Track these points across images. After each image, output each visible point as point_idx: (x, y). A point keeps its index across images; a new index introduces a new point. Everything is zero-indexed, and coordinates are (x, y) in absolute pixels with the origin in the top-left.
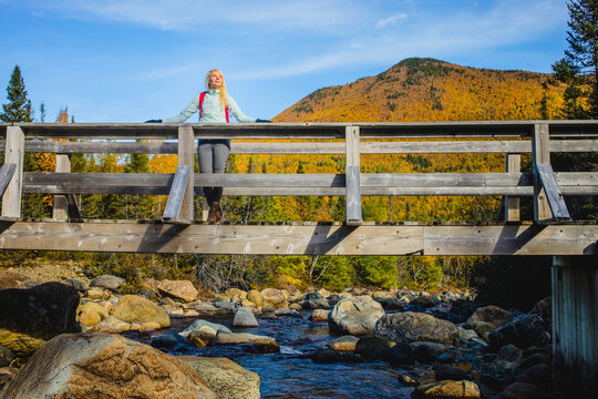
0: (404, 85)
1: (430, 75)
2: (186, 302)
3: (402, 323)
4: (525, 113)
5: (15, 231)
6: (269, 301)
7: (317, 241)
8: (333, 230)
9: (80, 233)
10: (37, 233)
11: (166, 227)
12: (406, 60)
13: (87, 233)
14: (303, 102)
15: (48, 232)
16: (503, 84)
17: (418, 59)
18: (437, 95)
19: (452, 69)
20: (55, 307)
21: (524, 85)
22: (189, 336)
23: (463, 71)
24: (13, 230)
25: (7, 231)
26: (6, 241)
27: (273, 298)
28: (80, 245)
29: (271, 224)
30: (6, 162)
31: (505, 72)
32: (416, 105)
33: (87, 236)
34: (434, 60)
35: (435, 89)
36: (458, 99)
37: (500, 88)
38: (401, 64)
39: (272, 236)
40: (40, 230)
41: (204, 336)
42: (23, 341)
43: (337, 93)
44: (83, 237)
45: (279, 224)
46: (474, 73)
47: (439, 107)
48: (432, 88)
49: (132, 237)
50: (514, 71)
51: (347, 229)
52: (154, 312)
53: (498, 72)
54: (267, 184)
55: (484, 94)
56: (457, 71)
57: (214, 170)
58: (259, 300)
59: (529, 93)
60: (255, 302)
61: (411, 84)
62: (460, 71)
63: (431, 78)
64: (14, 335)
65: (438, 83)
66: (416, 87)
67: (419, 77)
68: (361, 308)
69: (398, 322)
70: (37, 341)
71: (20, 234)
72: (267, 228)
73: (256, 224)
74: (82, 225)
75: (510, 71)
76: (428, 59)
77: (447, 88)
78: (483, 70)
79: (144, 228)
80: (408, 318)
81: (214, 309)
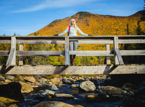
0: (79, 19)
1: (86, 16)
2: (32, 83)
3: (107, 89)
4: (111, 27)
5: (14, 69)
6: (56, 82)
7: (107, 70)
8: (111, 67)
9: (35, 69)
10: (21, 69)
11: (62, 67)
12: (79, 12)
13: (37, 69)
14: (51, 24)
15: (25, 69)
16: (105, 19)
17: (82, 12)
18: (88, 22)
19: (92, 15)
20: (16, 89)
21: (111, 19)
22: (46, 95)
23: (95, 15)
24: (14, 68)
25: (12, 69)
26: (12, 72)
27: (57, 81)
28: (35, 73)
29: (93, 65)
30: (11, 48)
31: (106, 16)
32: (82, 25)
33: (37, 70)
34: (87, 12)
35: (87, 20)
36: (93, 23)
37: (104, 20)
38: (78, 13)
39: (94, 69)
40: (22, 68)
41: (50, 95)
42: (8, 100)
43: (60, 21)
44: (36, 70)
45: (95, 65)
46: (98, 16)
47: (88, 25)
48: (86, 20)
49: (51, 70)
50: (108, 15)
51: (115, 66)
52: (29, 87)
53: (104, 16)
54: (91, 54)
55: (100, 22)
56: (93, 15)
57: (74, 50)
58: (54, 82)
59: (112, 21)
60: (52, 82)
61: (81, 19)
62: (94, 15)
63: (86, 17)
64: (6, 99)
65: (88, 19)
66: (82, 20)
67: (83, 17)
68: (88, 84)
69: (106, 89)
70: (12, 100)
71: (16, 70)
72: (92, 67)
73: (89, 65)
74: (36, 67)
75: (107, 15)
76: (85, 12)
77: (90, 20)
78: (100, 15)
79: (55, 67)
80: (109, 88)
81: (42, 85)
